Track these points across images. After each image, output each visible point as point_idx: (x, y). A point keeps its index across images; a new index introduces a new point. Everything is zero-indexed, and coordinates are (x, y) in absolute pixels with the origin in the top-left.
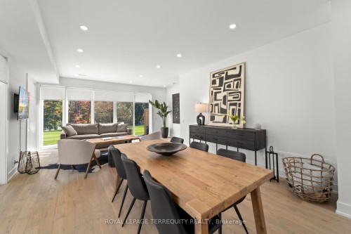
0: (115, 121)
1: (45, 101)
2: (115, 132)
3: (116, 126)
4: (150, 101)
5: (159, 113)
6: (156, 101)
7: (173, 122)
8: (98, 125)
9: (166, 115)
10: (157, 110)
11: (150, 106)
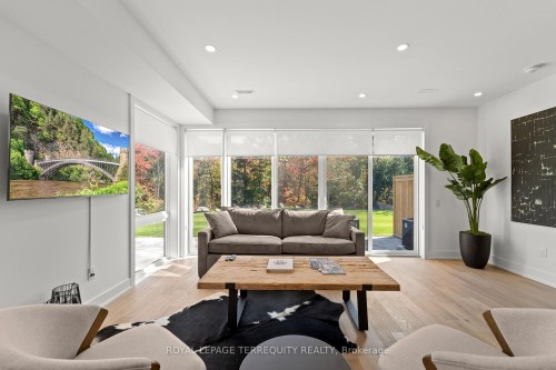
0: (323, 205)
1: (195, 161)
2: (320, 234)
3: (322, 218)
4: (419, 151)
5: (454, 186)
6: (445, 149)
7: (514, 219)
8: (282, 213)
9: (479, 194)
10: (447, 176)
11: (420, 165)
